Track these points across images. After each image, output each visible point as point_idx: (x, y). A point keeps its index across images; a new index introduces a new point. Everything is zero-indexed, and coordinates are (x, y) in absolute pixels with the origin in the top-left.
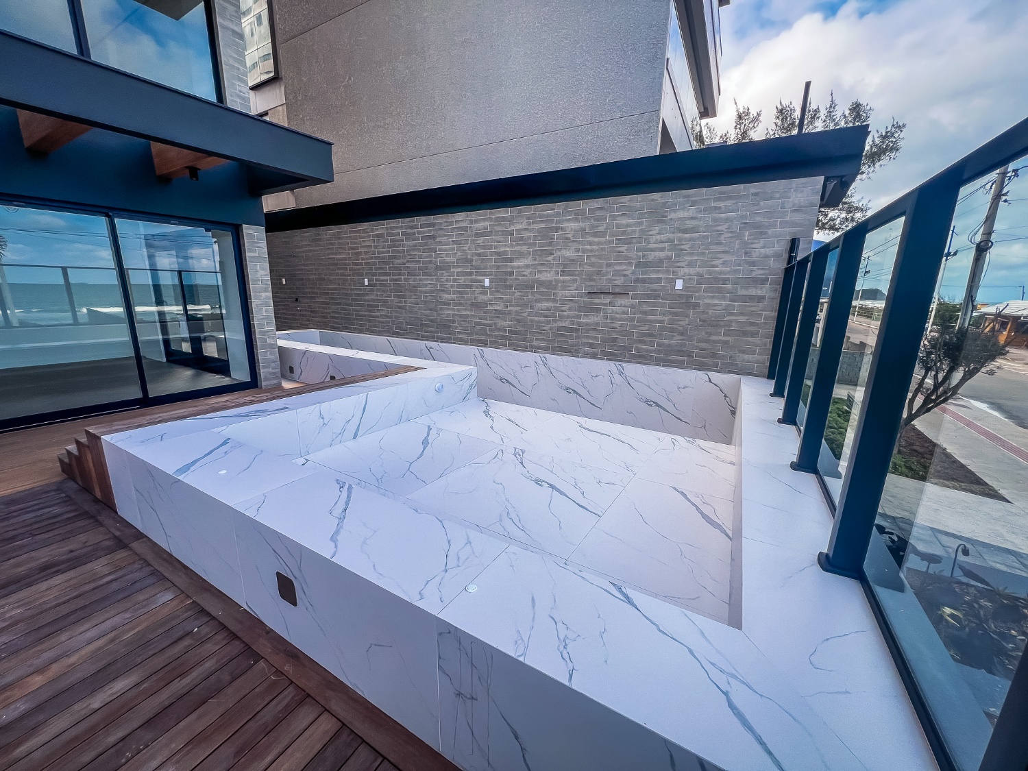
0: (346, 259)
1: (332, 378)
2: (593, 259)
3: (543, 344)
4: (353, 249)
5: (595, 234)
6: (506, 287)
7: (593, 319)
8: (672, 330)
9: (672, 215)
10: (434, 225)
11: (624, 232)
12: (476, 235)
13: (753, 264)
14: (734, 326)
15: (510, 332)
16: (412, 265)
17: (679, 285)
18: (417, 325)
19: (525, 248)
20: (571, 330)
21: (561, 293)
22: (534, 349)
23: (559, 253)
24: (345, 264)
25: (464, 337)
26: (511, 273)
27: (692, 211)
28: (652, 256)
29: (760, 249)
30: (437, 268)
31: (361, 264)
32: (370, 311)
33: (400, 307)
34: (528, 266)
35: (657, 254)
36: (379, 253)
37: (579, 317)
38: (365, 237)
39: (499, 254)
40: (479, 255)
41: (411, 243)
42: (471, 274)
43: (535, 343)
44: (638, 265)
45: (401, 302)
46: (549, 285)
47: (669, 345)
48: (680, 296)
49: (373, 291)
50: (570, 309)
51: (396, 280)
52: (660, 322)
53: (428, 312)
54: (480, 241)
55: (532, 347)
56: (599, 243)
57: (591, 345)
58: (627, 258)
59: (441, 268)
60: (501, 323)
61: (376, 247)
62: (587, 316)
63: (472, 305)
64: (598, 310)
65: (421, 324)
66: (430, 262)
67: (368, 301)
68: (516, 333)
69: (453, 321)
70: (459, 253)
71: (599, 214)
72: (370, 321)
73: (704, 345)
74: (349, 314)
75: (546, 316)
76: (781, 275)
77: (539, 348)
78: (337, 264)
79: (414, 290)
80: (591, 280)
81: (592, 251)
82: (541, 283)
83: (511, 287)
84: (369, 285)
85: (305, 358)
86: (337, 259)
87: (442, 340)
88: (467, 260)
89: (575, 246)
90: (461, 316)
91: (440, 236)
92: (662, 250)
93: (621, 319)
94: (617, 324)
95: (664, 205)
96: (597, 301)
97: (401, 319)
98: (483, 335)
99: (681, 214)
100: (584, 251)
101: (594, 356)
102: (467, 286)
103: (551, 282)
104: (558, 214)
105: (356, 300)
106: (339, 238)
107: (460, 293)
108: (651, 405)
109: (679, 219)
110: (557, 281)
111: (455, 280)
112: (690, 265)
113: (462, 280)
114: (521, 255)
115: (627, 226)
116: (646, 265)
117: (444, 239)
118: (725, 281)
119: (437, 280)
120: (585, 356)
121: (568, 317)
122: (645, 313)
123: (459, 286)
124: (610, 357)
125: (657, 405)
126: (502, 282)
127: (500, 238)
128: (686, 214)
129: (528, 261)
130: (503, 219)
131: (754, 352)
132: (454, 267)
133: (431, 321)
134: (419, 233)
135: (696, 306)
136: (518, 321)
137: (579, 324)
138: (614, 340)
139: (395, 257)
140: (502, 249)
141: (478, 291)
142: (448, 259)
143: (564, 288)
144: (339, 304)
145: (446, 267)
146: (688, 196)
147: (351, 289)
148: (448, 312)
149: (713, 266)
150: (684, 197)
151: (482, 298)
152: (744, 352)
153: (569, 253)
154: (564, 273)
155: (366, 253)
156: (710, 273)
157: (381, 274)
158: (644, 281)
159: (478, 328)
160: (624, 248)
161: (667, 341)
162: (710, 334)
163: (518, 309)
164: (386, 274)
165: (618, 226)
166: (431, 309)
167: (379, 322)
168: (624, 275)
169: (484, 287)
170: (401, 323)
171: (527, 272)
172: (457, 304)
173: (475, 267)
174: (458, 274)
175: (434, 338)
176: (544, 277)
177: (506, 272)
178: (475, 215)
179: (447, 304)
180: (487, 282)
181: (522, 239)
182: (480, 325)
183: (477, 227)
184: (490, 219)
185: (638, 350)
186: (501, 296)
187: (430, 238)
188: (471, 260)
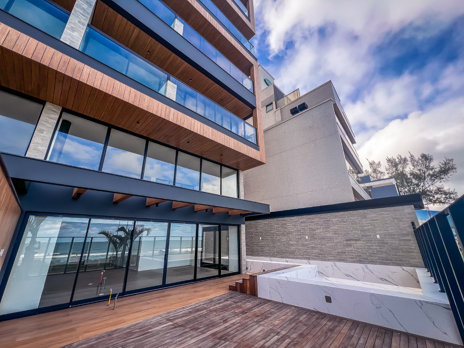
0: (253, 231)
1: (264, 270)
2: (345, 229)
3: (333, 258)
4: (256, 228)
5: (344, 222)
6: (315, 239)
7: (350, 249)
8: (381, 252)
9: (368, 216)
10: (285, 220)
11: (353, 221)
12: (301, 223)
13: (402, 229)
14: (404, 250)
15: (319, 254)
16: (278, 232)
17: (378, 236)
18: (281, 253)
19: (319, 227)
20: (342, 252)
21: (336, 241)
22: (329, 260)
23: (332, 228)
24: (253, 233)
25: (300, 256)
26: (316, 234)
27: (374, 215)
28: (365, 228)
29: (402, 225)
30: (287, 233)
31: (259, 233)
32: (262, 248)
33: (274, 247)
34: (321, 232)
35: (367, 227)
36: (265, 229)
37: (344, 248)
38: (260, 224)
39: (310, 228)
40: (303, 229)
41: (277, 226)
42: (300, 235)
43: (329, 258)
44: (361, 231)
45: (274, 245)
47: (382, 257)
48: (380, 240)
49: (263, 241)
50: (340, 246)
51: (272, 238)
52: (375, 249)
53: (285, 248)
54: (303, 225)
55: (328, 259)
56: (345, 225)
57: (352, 258)
58: (357, 229)
60: (314, 251)
61: (264, 227)
62: (347, 248)
63: (302, 245)
64: (351, 246)
65: (283, 253)
66: (285, 232)
67: (261, 245)
68: (321, 254)
69: (295, 251)
70: (296, 228)
71: (343, 216)
72: (262, 252)
73: (395, 257)
74: (253, 250)
75: (332, 248)
76: (413, 233)
77: (331, 260)
78: (249, 233)
79: (279, 241)
80: (345, 236)
81: (343, 227)
82: (327, 237)
83: (316, 239)
84: (262, 239)
85: (253, 263)
86: (250, 231)
87: (292, 258)
88: (298, 231)
89: (337, 225)
90: (298, 249)
91: (288, 223)
92: (368, 226)
93: (360, 248)
94: (360, 250)
95: (364, 213)
96: (349, 242)
97: (275, 251)
98: (308, 255)
99: (371, 216)
100: (340, 227)
101: (354, 262)
102: (299, 239)
103: (331, 237)
104: (329, 217)
105: (256, 244)
107: (297, 241)
108: (383, 280)
109: (371, 217)
110: (333, 236)
111: (295, 237)
112: (380, 230)
113: (297, 237)
114: (318, 229)
115: (354, 219)
116: (364, 231)
117: (290, 224)
118: (394, 235)
119: (288, 237)
120: (350, 262)
121: (340, 248)
122: (369, 246)
123: (296, 239)
124: (360, 262)
125: (386, 280)
126: (313, 237)
127: (310, 224)
128: (373, 216)
129: (321, 230)
130: (310, 218)
131: (416, 259)
132: (294, 233)
133: (287, 251)
134: (280, 223)
135: (387, 243)
136: (321, 250)
137: (345, 251)
138: (360, 256)
139: (271, 230)
140: (311, 227)
141: (304, 240)
142: (291, 231)
143: (336, 239)
144: (250, 246)
145: (290, 233)
146: (371, 211)
147: (255, 241)
148: (293, 248)
149: (388, 230)
150: (370, 211)
151: (305, 243)
152: (412, 259)
153: (336, 228)
154: (335, 234)
155: (260, 229)
156: (387, 232)
157: (266, 236)
158: (365, 236)
159: (306, 253)
160: (354, 226)
161: (381, 256)
162: (397, 253)
163: (320, 246)
164: (268, 236)
165: (351, 219)
166: (286, 247)
167: (265, 252)
168: (357, 234)
169: (306, 239)
171: (322, 234)
172: (296, 245)
173: (302, 233)
174: (296, 235)
175: (288, 257)
176: (328, 235)
177: (314, 234)
178: (300, 217)
179: (292, 245)
180: (307, 237)
181: (317, 224)
182: (306, 252)
183: (302, 220)
184: (306, 218)
185: (370, 259)
186: (313, 242)
187: (284, 224)
188: (300, 231)
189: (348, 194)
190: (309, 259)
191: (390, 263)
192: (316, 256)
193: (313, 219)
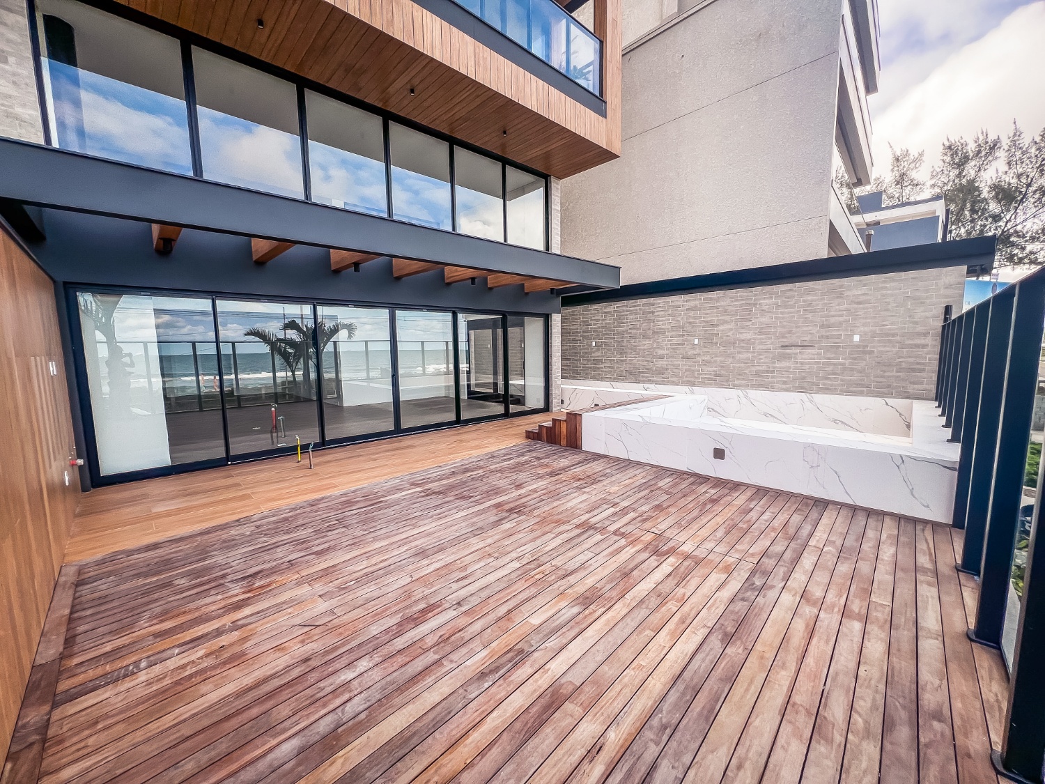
0: (577, 329)
1: (597, 405)
2: (785, 324)
3: (744, 383)
4: (585, 322)
5: (786, 307)
6: (712, 343)
7: (785, 364)
8: (852, 369)
10: (653, 304)
11: (809, 305)
12: (688, 310)
13: (916, 323)
14: (904, 365)
15: (715, 375)
16: (634, 331)
17: (856, 338)
18: (635, 373)
19: (728, 318)
20: (767, 372)
21: (759, 347)
22: (735, 386)
23: (757, 320)
24: (577, 332)
25: (675, 379)
26: (717, 335)
27: (864, 290)
28: (832, 320)
29: (920, 313)
30: (655, 333)
31: (591, 332)
32: (595, 364)
33: (622, 361)
34: (731, 330)
35: (837, 318)
36: (606, 324)
37: (774, 363)
38: (594, 313)
39: (707, 322)
40: (690, 323)
41: (633, 316)
42: (683, 335)
43: (737, 382)
44: (822, 326)
45: (623, 357)
46: (748, 342)
47: (850, 380)
48: (858, 346)
49: (599, 350)
50: (766, 358)
51: (619, 342)
52: (841, 364)
53: (645, 363)
54: (692, 314)
55: (734, 385)
56: (789, 313)
57: (785, 383)
58: (812, 322)
59: (657, 333)
60: (707, 369)
61: (603, 320)
62: (781, 362)
63: (683, 357)
64: (790, 358)
65: (639, 372)
66: (649, 329)
67: (595, 357)
68: (720, 375)
69: (667, 369)
70: (674, 322)
71: (789, 293)
72: (594, 371)
73: (879, 379)
74: (577, 367)
75: (746, 363)
76: (940, 330)
77: (740, 386)
78: (569, 333)
79: (634, 348)
80: (783, 337)
81: (783, 318)
82: (741, 341)
83: (716, 344)
84: (596, 346)
85: (575, 392)
86: (570, 329)
87: (657, 382)
88: (680, 327)
89: (770, 315)
90: (673, 365)
91: (658, 311)
92: (842, 316)
93: (809, 364)
94: (806, 367)
95: (841, 287)
96: (788, 351)
97: (622, 369)
98: (691, 378)
99: (856, 292)
100: (776, 318)
101: (787, 390)
102: (679, 344)
103: (750, 339)
104: (756, 295)
105: (584, 356)
106: (573, 315)
107: (674, 349)
108: (838, 424)
109: (854, 296)
110: (755, 339)
111: (669, 341)
112: (864, 325)
113: (675, 340)
114: (725, 322)
115: (812, 301)
116: (828, 326)
117: (662, 313)
118: (894, 335)
119: (654, 341)
120: (780, 390)
121: (765, 363)
122: (829, 359)
123: (672, 344)
124: (801, 389)
125: (843, 423)
126: (709, 340)
127: (708, 312)
128: (860, 292)
129: (732, 326)
130: (711, 299)
131: (922, 383)
132: (669, 332)
133: (648, 369)
134: (640, 310)
135: (871, 352)
136: (722, 366)
137: (774, 368)
138: (804, 378)
139: (620, 327)
140: (709, 319)
141: (688, 347)
142: (663, 327)
143: (761, 343)
144: (569, 359)
145: (660, 332)
146: (860, 281)
147: (580, 350)
148: (661, 363)
149: (883, 325)
150: (858, 281)
151: (691, 352)
152: (914, 383)
153: (765, 319)
154: (760, 333)
155: (595, 324)
156: (881, 330)
157: (606, 338)
158: (827, 337)
159: (688, 373)
160: (809, 315)
161: (848, 378)
162: (885, 372)
163: (722, 359)
164: (611, 338)
165: (804, 301)
166: (648, 361)
167: (603, 371)
168: (810, 334)
169: (693, 344)
170: (622, 372)
171: (730, 333)
172: (669, 357)
173: (686, 331)
174: (672, 336)
175: (649, 381)
176: (744, 336)
177: (712, 334)
178: (687, 297)
179: (662, 357)
180: (696, 342)
181: (726, 311)
182: (689, 371)
183: (689, 305)
184: (700, 299)
185: (824, 384)
186: (708, 350)
187: (650, 313)
188: (683, 327)
189: (816, 241)
190: (692, 384)
191: (863, 392)
192: (709, 379)
193: (717, 300)
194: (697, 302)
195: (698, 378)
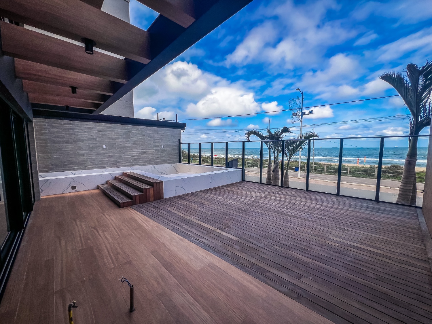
2: (142, 141)
3: (129, 164)
5: (142, 135)
7: (144, 155)
8: (163, 156)
9: (159, 132)
10: (72, 124)
11: (149, 135)
12: (98, 131)
13: (174, 143)
15: (116, 162)
16: (57, 139)
17: (163, 147)
19: (120, 137)
20: (138, 159)
21: (134, 149)
22: (126, 166)
23: (132, 139)
25: (93, 166)
26: (115, 144)
30: (75, 141)
34: (121, 142)
35: (157, 140)
37: (140, 155)
39: (109, 137)
40: (100, 137)
42: (96, 143)
44: (154, 142)
46: (129, 147)
47: (162, 160)
48: (163, 149)
50: (137, 153)
52: (159, 155)
53: (69, 159)
54: (100, 133)
55: (125, 165)
56: (143, 137)
57: (144, 162)
58: (151, 141)
59: (78, 141)
60: (112, 159)
62: (142, 155)
63: (97, 154)
64: (145, 153)
65: (65, 164)
66: (71, 139)
68: (119, 162)
69: (87, 161)
70: (89, 136)
71: (143, 130)
73: (169, 159)
75: (130, 156)
79: (58, 150)
80: (142, 145)
81: (142, 138)
82: (127, 147)
83: (115, 148)
87: (80, 169)
89: (137, 137)
90: (91, 159)
91: (77, 129)
92: (158, 139)
93: (151, 155)
95: (157, 130)
96: (144, 151)
98: (103, 164)
100: (139, 138)
102: (94, 148)
103: (130, 146)
104: (131, 128)
107: (91, 150)
110: (132, 146)
111: (87, 146)
112: (164, 143)
113: (91, 146)
114: (118, 138)
115: (150, 133)
116: (156, 142)
117: (80, 130)
118: (170, 146)
119: (76, 146)
121: (137, 156)
122: (156, 153)
123: (90, 148)
124: (149, 164)
125: (163, 173)
126: (111, 146)
127: (109, 133)
128: (162, 133)
129: (121, 140)
130: (111, 127)
132: (87, 141)
133: (72, 162)
135: (166, 151)
136: (119, 158)
137: (140, 157)
138: (150, 160)
140: (111, 136)
141: (100, 149)
142: (82, 138)
148: (82, 158)
151: (102, 152)
153: (135, 139)
154: (134, 144)
156: (167, 144)
158: (155, 146)
160: (150, 138)
161: (161, 159)
162: (169, 156)
163: (119, 154)
165: (148, 133)
166: (71, 158)
168: (151, 145)
169: (103, 148)
171: (121, 143)
172: (89, 154)
173: (98, 141)
174: (89, 144)
175: (74, 169)
176: (127, 145)
177: (113, 143)
179: (83, 155)
180: (104, 146)
181: (118, 133)
182: (102, 161)
183: (98, 128)
184: (105, 126)
185: (156, 162)
186: (111, 151)
187: (71, 129)
188: (96, 139)
190: (105, 167)
191: (165, 163)
192: (113, 164)
193: (114, 128)
194: (103, 127)
195: (108, 164)
